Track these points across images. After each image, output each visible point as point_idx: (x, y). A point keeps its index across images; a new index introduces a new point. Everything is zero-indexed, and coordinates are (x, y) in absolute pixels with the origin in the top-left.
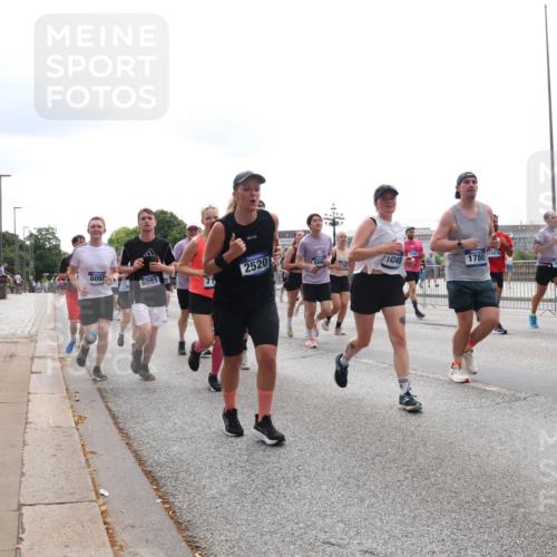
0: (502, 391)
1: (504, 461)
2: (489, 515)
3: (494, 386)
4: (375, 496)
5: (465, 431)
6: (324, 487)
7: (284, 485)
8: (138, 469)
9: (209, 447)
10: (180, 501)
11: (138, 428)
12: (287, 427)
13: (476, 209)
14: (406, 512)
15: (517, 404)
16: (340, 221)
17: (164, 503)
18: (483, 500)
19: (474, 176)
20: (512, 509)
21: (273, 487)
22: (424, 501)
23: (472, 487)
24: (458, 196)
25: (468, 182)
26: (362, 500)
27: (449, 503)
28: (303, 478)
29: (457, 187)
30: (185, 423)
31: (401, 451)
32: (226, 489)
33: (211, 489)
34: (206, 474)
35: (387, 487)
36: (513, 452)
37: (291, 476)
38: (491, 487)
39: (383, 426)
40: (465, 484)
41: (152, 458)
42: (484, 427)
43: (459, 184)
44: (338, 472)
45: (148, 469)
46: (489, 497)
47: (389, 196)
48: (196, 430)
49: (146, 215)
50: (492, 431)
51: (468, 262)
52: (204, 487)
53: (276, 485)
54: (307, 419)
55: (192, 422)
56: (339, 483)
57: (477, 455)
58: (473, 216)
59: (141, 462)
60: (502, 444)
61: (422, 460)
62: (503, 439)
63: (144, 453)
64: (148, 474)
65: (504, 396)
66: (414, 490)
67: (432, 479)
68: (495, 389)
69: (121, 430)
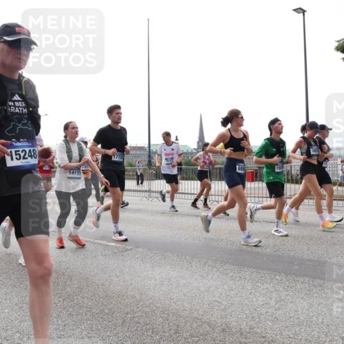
1: (119, 288)
5: (95, 271)
6: (6, 311)
15: (126, 253)
18: (107, 311)
20: (123, 315)
23: (100, 304)
27: (86, 315)
31: (56, 284)
36: (124, 282)
38: (111, 303)
40: (96, 303)
44: (16, 301)
50: (111, 270)
56: (16, 308)
60: (117, 277)
65: (118, 248)
66: (64, 309)
67: (76, 301)
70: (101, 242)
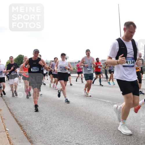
0: (111, 102)
1: (111, 120)
2: (108, 133)
3: (108, 100)
4: (79, 129)
5: (101, 112)
6: (65, 127)
7: (55, 127)
8: (17, 123)
9: (35, 117)
10: (28, 131)
11: (16, 112)
12: (55, 112)
13: (90, 58)
14: (87, 133)
16: (68, 58)
17: (23, 132)
19: (89, 50)
20: (114, 132)
21: (52, 127)
22: (91, 130)
24: (86, 54)
25: (88, 52)
26: (75, 130)
27: (98, 131)
28: (60, 125)
29: (86, 53)
30: (28, 111)
31: (85, 117)
32: (40, 128)
33: (36, 128)
34: (35, 124)
35: (82, 126)
36: (113, 117)
37: (57, 124)
38: (108, 126)
39: (80, 111)
40: (102, 126)
41: (20, 120)
42: (106, 111)
43: (86, 52)
44: (69, 123)
45: (19, 123)
46: (108, 129)
47: (64, 55)
48: (31, 113)
49: (11, 58)
50: (108, 112)
51: (88, 70)
52: (34, 128)
53: (53, 127)
54: (61, 110)
55: (31, 111)
56: (69, 126)
57: (104, 118)
58: (89, 59)
59: (17, 121)
60: (111, 115)
61: (90, 120)
62: (111, 114)
63: (18, 119)
64: (19, 124)
67: (93, 125)
68: (108, 101)
69: (11, 113)
70: (103, 100)
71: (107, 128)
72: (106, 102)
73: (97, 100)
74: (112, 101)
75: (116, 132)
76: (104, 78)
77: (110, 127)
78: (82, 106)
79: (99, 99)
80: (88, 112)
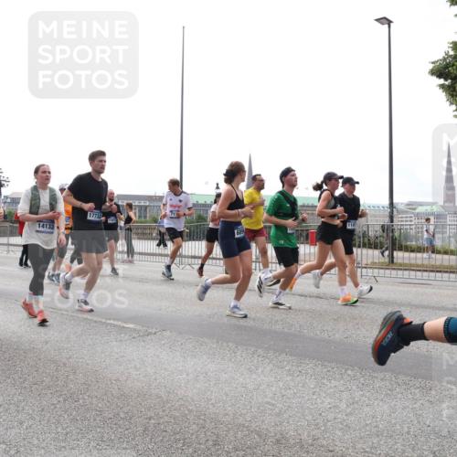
0: (138, 327)
1: (139, 384)
4: (33, 418)
5: (108, 361)
15: (149, 337)
16: (6, 184)
18: (123, 416)
20: (145, 421)
23: (113, 406)
27: (95, 420)
31: (54, 379)
35: (43, 410)
36: (145, 376)
38: (129, 405)
39: (40, 359)
40: (108, 404)
50: (129, 360)
60: (137, 370)
61: (72, 386)
65: (139, 331)
66: (66, 411)
67: (81, 401)
68: (131, 326)
71: (125, 410)
72: (124, 327)
73: (96, 322)
74: (143, 326)
75: (153, 421)
76: (122, 252)
77: (133, 406)
78: (47, 343)
79: (104, 321)
80: (64, 360)
